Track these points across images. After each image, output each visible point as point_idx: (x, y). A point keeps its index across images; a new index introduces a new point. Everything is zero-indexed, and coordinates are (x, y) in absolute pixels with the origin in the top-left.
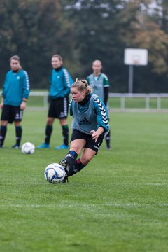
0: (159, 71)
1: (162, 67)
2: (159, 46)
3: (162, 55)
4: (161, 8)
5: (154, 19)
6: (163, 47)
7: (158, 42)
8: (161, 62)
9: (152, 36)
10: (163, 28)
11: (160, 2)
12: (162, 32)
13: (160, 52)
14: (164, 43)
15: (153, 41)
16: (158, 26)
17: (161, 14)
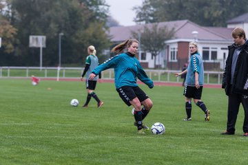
0: (8, 51)
1: (11, 49)
2: (9, 35)
3: (11, 41)
4: (10, 11)
5: (6, 17)
6: (12, 36)
7: (8, 33)
8: (10, 45)
9: (4, 29)
10: (11, 24)
11: (10, 6)
12: (11, 26)
13: (10, 39)
14: (12, 34)
15: (6, 32)
16: (9, 23)
17: (10, 14)
